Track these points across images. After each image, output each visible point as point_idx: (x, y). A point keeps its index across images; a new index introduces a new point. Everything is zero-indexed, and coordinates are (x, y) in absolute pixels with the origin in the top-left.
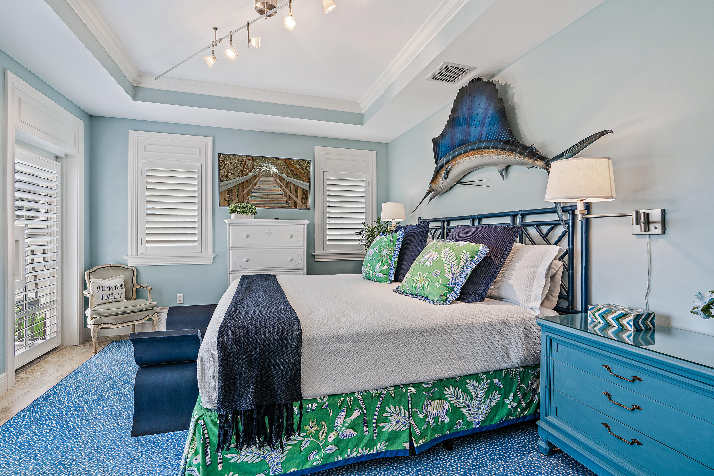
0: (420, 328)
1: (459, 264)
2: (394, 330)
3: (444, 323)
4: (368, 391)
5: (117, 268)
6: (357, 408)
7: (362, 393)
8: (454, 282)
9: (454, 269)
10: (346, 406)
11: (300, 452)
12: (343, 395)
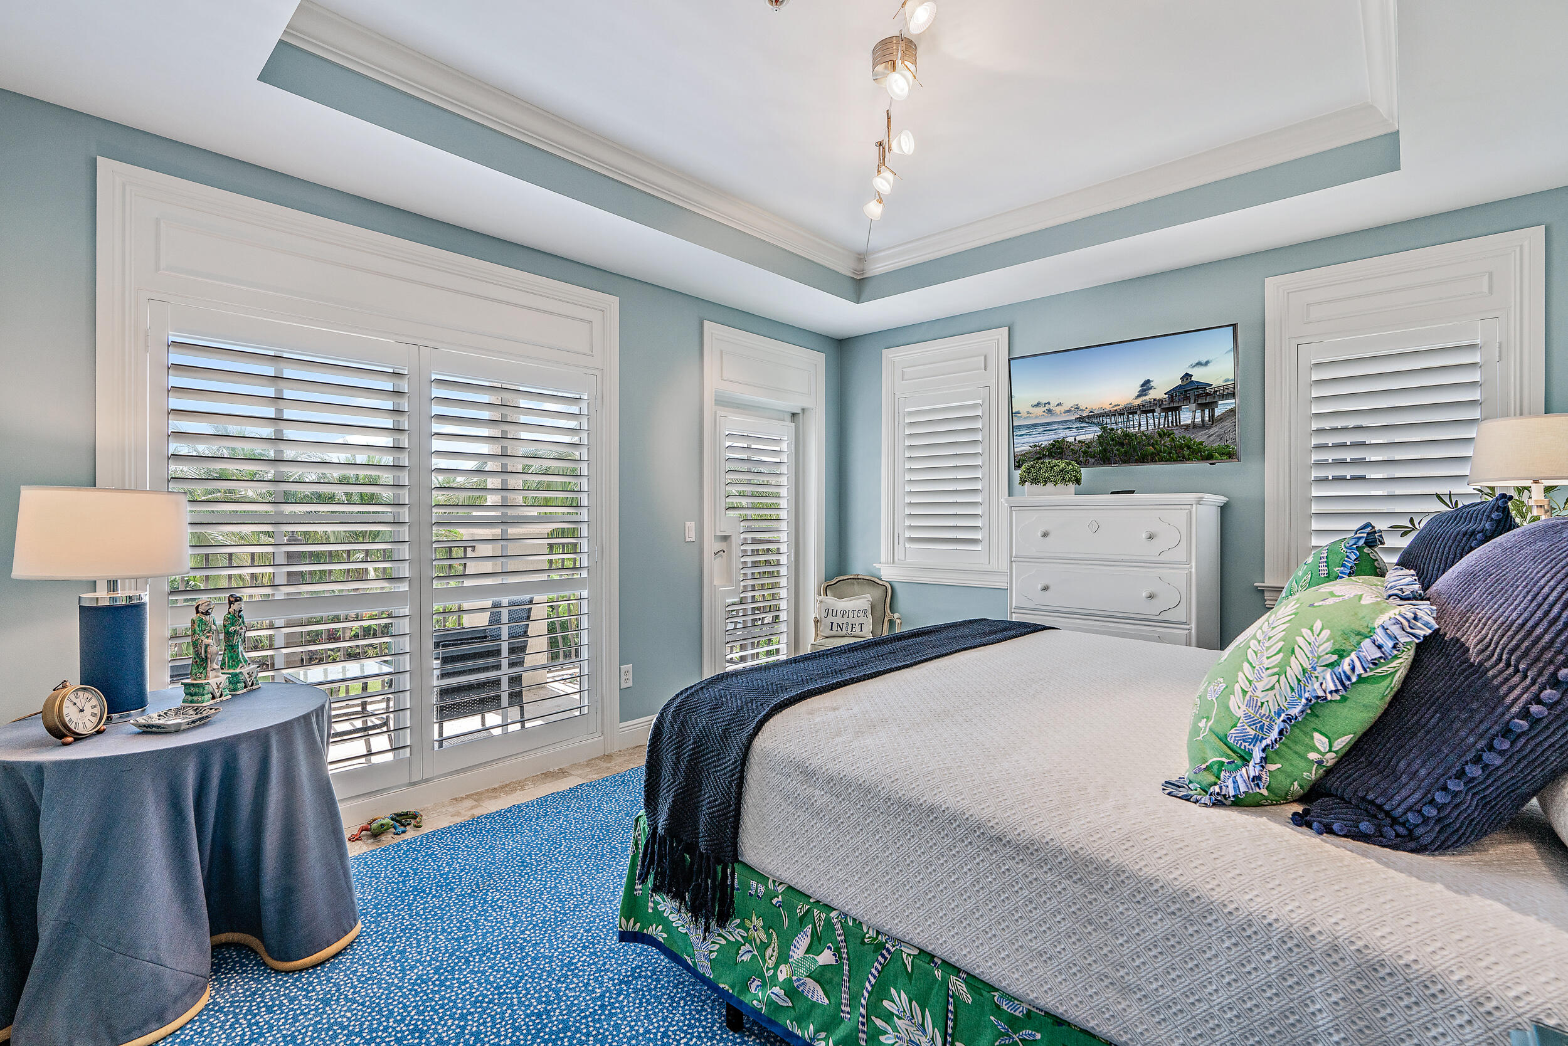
0: (990, 825)
1: (1281, 672)
2: (921, 802)
3: (1077, 846)
4: (860, 923)
5: (865, 582)
6: (830, 944)
7: (846, 918)
8: (1253, 733)
9: (1260, 686)
10: (810, 926)
11: (736, 964)
12: (811, 900)
